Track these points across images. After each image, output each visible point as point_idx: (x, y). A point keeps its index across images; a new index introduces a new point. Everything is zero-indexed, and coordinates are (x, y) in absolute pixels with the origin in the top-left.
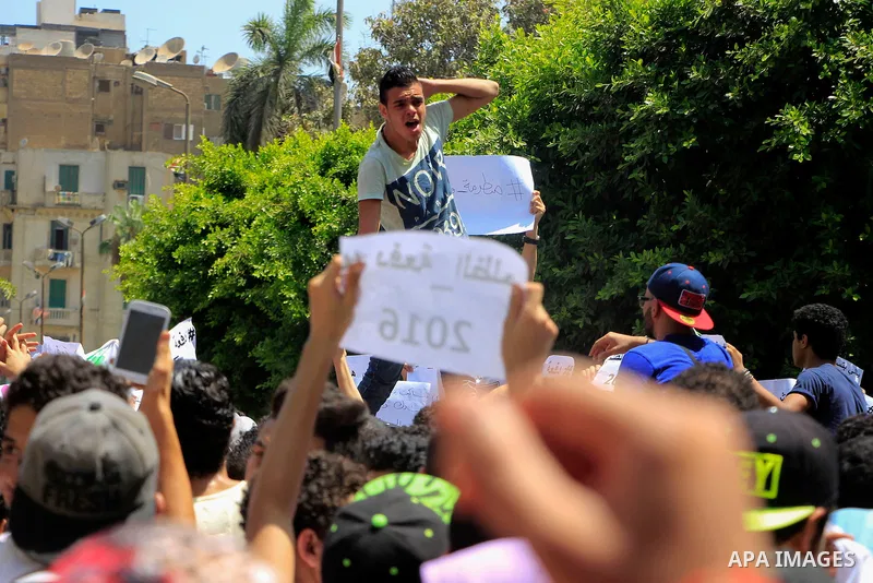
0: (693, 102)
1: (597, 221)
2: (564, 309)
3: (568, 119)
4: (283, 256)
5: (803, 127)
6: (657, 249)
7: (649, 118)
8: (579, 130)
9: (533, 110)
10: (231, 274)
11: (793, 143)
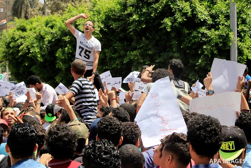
0: (144, 16)
1: (122, 43)
2: (115, 64)
3: (115, 20)
4: (37, 46)
5: (169, 23)
6: (137, 50)
7: (134, 21)
8: (118, 23)
9: (105, 18)
10: (25, 49)
11: (167, 27)
